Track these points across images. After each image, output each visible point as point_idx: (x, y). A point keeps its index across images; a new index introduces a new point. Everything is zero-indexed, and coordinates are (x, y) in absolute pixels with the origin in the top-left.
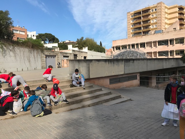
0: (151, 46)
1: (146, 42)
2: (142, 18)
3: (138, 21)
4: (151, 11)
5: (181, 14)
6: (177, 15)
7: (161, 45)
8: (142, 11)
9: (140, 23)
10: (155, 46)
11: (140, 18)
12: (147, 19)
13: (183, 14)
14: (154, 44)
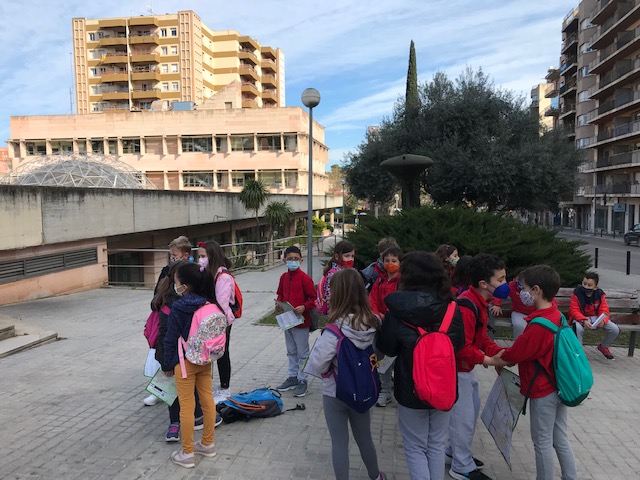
0: (160, 152)
1: (142, 137)
2: (129, 50)
3: (116, 59)
4: (159, 31)
5: (247, 61)
6: (236, 63)
7: (191, 150)
8: (131, 27)
9: (122, 67)
10: (173, 151)
11: (122, 49)
12: (147, 58)
13: (253, 64)
14: (168, 147)
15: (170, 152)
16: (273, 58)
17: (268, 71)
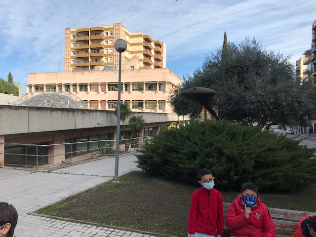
0: (97, 91)
1: (89, 83)
2: (90, 43)
3: (83, 47)
4: (104, 33)
5: (146, 47)
6: (142, 48)
7: (113, 90)
8: (91, 31)
9: (86, 50)
10: (104, 90)
11: (86, 42)
12: (98, 46)
13: (150, 49)
14: (101, 88)
15: (102, 91)
16: (160, 46)
17: (157, 52)
